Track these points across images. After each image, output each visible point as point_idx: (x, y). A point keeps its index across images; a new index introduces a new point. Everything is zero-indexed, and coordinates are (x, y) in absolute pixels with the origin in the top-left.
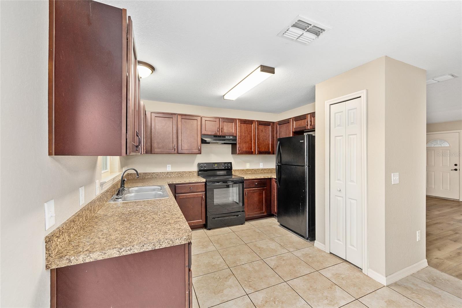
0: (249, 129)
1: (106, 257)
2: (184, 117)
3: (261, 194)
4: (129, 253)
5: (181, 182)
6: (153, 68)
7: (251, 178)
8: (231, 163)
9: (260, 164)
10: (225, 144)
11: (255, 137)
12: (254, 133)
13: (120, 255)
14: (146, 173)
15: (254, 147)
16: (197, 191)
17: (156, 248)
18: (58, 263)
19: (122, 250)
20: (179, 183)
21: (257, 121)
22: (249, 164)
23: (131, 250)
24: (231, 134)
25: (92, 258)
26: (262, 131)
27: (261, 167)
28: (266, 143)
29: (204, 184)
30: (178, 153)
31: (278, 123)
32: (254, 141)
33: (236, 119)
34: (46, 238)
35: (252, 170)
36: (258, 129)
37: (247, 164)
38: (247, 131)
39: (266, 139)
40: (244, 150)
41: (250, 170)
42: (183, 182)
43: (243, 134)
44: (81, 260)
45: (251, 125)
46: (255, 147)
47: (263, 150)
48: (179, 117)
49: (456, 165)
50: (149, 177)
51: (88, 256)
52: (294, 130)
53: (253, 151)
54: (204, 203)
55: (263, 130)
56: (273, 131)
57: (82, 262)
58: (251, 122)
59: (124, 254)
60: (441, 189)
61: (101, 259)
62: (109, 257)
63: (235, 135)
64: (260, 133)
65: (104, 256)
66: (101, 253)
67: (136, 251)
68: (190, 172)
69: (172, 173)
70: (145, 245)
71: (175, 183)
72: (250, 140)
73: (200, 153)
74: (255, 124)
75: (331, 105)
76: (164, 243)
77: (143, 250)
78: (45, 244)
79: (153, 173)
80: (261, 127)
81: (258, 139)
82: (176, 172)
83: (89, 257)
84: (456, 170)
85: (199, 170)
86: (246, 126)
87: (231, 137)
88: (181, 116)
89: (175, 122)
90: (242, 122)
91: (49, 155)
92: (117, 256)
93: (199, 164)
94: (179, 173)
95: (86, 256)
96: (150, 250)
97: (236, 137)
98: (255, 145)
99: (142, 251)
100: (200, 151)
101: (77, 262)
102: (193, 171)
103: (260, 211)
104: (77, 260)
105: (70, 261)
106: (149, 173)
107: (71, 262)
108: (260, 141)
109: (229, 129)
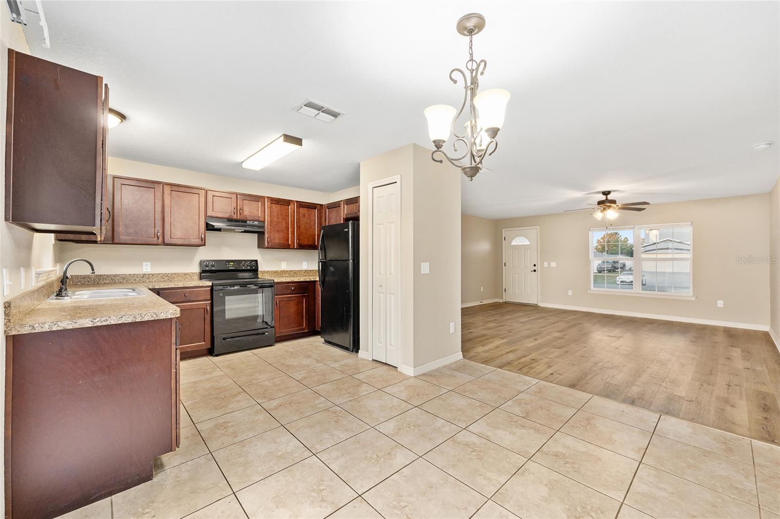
0: (284, 212)
1: (77, 326)
2: (175, 188)
3: (300, 303)
4: (104, 323)
5: (169, 286)
6: (123, 117)
7: (285, 281)
8: (257, 260)
9: (304, 263)
10: (245, 232)
11: (293, 224)
12: (293, 218)
13: (94, 325)
14: (102, 275)
15: (291, 237)
16: (198, 299)
17: (137, 321)
18: (19, 329)
19: (96, 320)
20: (165, 287)
21: (297, 202)
22: (285, 262)
23: (107, 320)
24: (257, 218)
25: (60, 326)
26: (304, 216)
27: (303, 268)
28: (311, 233)
29: (209, 288)
30: (165, 244)
31: (327, 207)
32: (292, 230)
33: (264, 197)
34: (5, 304)
35: (291, 271)
36: (298, 213)
37: (283, 262)
38: (282, 215)
39: (310, 228)
40: (277, 241)
41: (287, 271)
42: (173, 286)
43: (276, 219)
44: (47, 328)
45: (287, 207)
46: (293, 239)
47: (305, 243)
48: (167, 189)
49: (535, 265)
50: (107, 282)
51: (55, 324)
52: (345, 217)
53: (290, 243)
54: (208, 317)
55: (306, 215)
56: (320, 218)
57: (49, 330)
58: (288, 202)
59: (99, 324)
60: (524, 294)
61: (71, 328)
62: (80, 327)
63: (262, 219)
64: (301, 219)
65: (74, 325)
66: (71, 322)
67: (113, 323)
68: (185, 274)
69: (153, 275)
70: (124, 317)
71: (158, 288)
72: (286, 228)
73: (204, 243)
74: (293, 205)
75: (374, 189)
76: (146, 316)
77: (122, 321)
78: (4, 309)
80: (303, 211)
81: (298, 227)
82: (160, 274)
83: (56, 326)
84: (535, 271)
85: (202, 271)
86: (279, 208)
87: (256, 223)
88: (169, 186)
89: (159, 195)
90: (274, 202)
91: (5, 221)
92: (89, 326)
93: (201, 263)
94: (166, 275)
95: (52, 324)
96: (130, 322)
97: (264, 222)
98: (293, 235)
99: (120, 322)
100: (203, 241)
101: (42, 329)
102: (192, 273)
103: (298, 327)
105: (33, 328)
106: (108, 276)
107: (35, 329)
108: (301, 230)
109: (251, 210)
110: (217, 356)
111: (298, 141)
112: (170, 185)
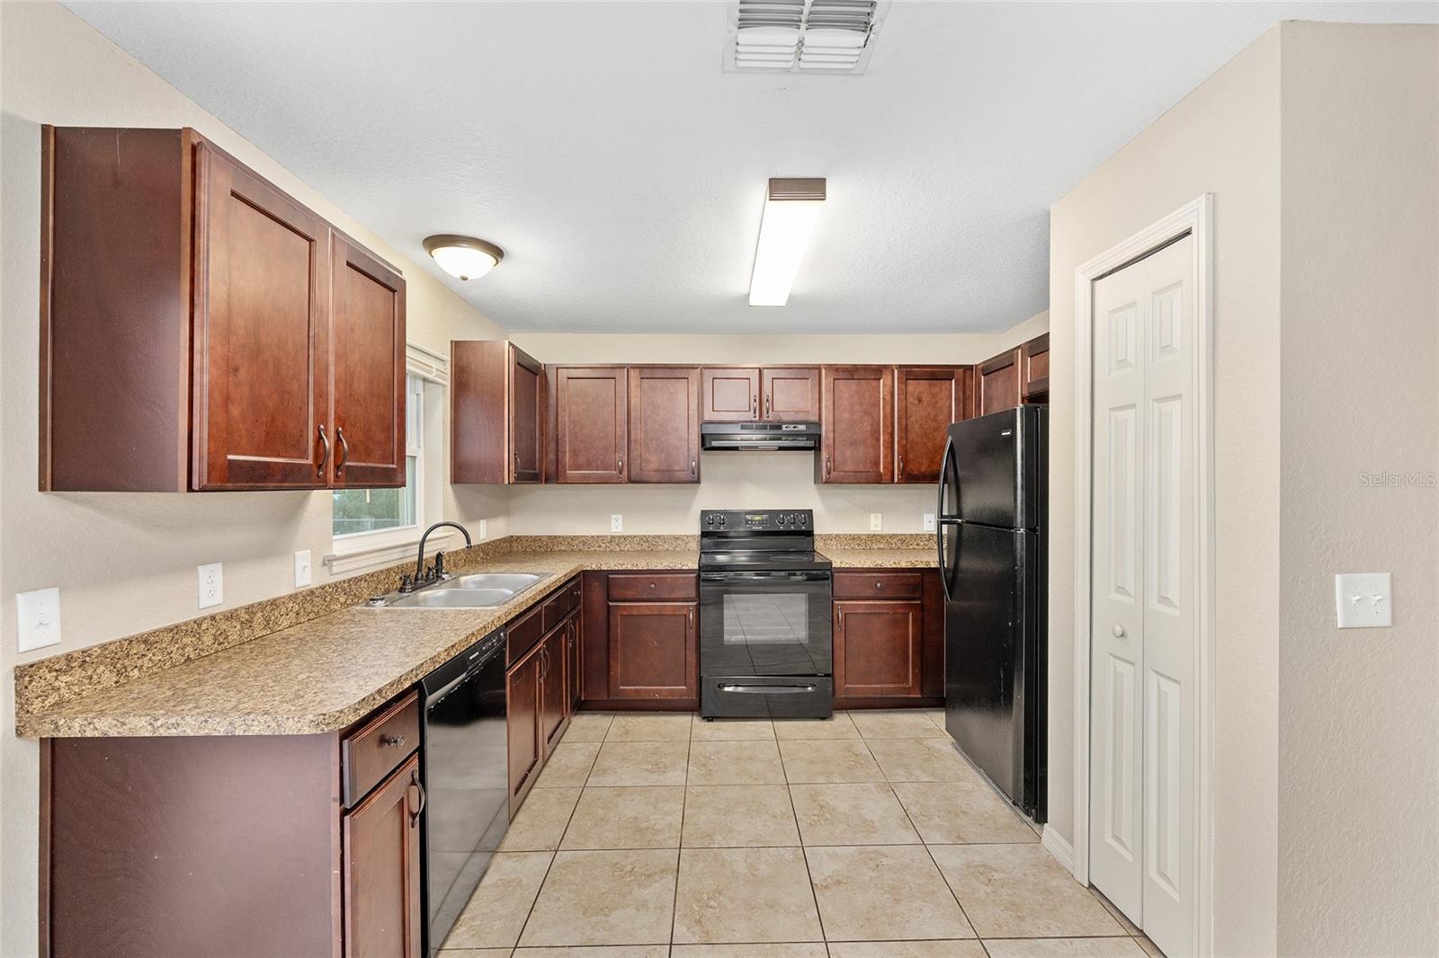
0: (867, 395)
1: (125, 732)
2: (647, 373)
3: (899, 623)
4: (174, 732)
5: (624, 568)
6: (497, 252)
7: (860, 566)
8: (811, 510)
9: (925, 515)
10: (781, 449)
11: (889, 423)
12: (888, 408)
13: (155, 735)
14: (556, 537)
15: (885, 457)
16: (673, 596)
17: (236, 734)
18: (36, 726)
19: (159, 723)
20: (617, 568)
21: (901, 367)
22: (879, 515)
23: (178, 725)
24: (801, 417)
25: (97, 729)
26: (920, 401)
27: (925, 529)
28: (937, 442)
29: (694, 575)
30: (630, 481)
31: (983, 369)
32: (887, 437)
33: (818, 368)
34: (15, 670)
35: (892, 536)
36: (904, 394)
37: (873, 516)
38: (861, 404)
39: (935, 429)
40: (850, 467)
41: (882, 536)
42: (629, 567)
43: (846, 415)
44: (78, 729)
45: (874, 383)
46: (889, 459)
47: (923, 469)
48: (634, 374)
50: (563, 548)
51: (90, 723)
52: (1026, 393)
53: (882, 470)
54: (692, 633)
55: (925, 399)
56: (963, 400)
57: (79, 735)
58: (877, 371)
59: (163, 732)
61: (116, 735)
62: (130, 735)
63: (814, 418)
64: (912, 409)
65: (120, 730)
66: (115, 722)
67: (190, 733)
68: (676, 538)
69: (625, 538)
70: (210, 721)
71: (606, 569)
72: (872, 435)
73: (696, 479)
74: (890, 376)
75: (1098, 283)
76: (256, 723)
77: (206, 731)
78: (14, 682)
79: (574, 538)
80: (915, 387)
81: (905, 430)
82: (635, 536)
83: (92, 726)
85: (702, 532)
86: (854, 387)
87: (802, 428)
88: (638, 370)
90: (841, 375)
91: (40, 490)
92: (147, 734)
93: (704, 513)
94: (645, 539)
95: (85, 723)
96: (222, 734)
97: (819, 424)
98: (889, 451)
99: (202, 733)
100: (696, 474)
101: (70, 732)
102: (687, 537)
103: (894, 683)
104: (69, 729)
105: (57, 728)
106: (564, 538)
107: (59, 731)
108: (911, 436)
109: (791, 402)
110: (708, 721)
111: (813, 188)
112: (638, 368)
